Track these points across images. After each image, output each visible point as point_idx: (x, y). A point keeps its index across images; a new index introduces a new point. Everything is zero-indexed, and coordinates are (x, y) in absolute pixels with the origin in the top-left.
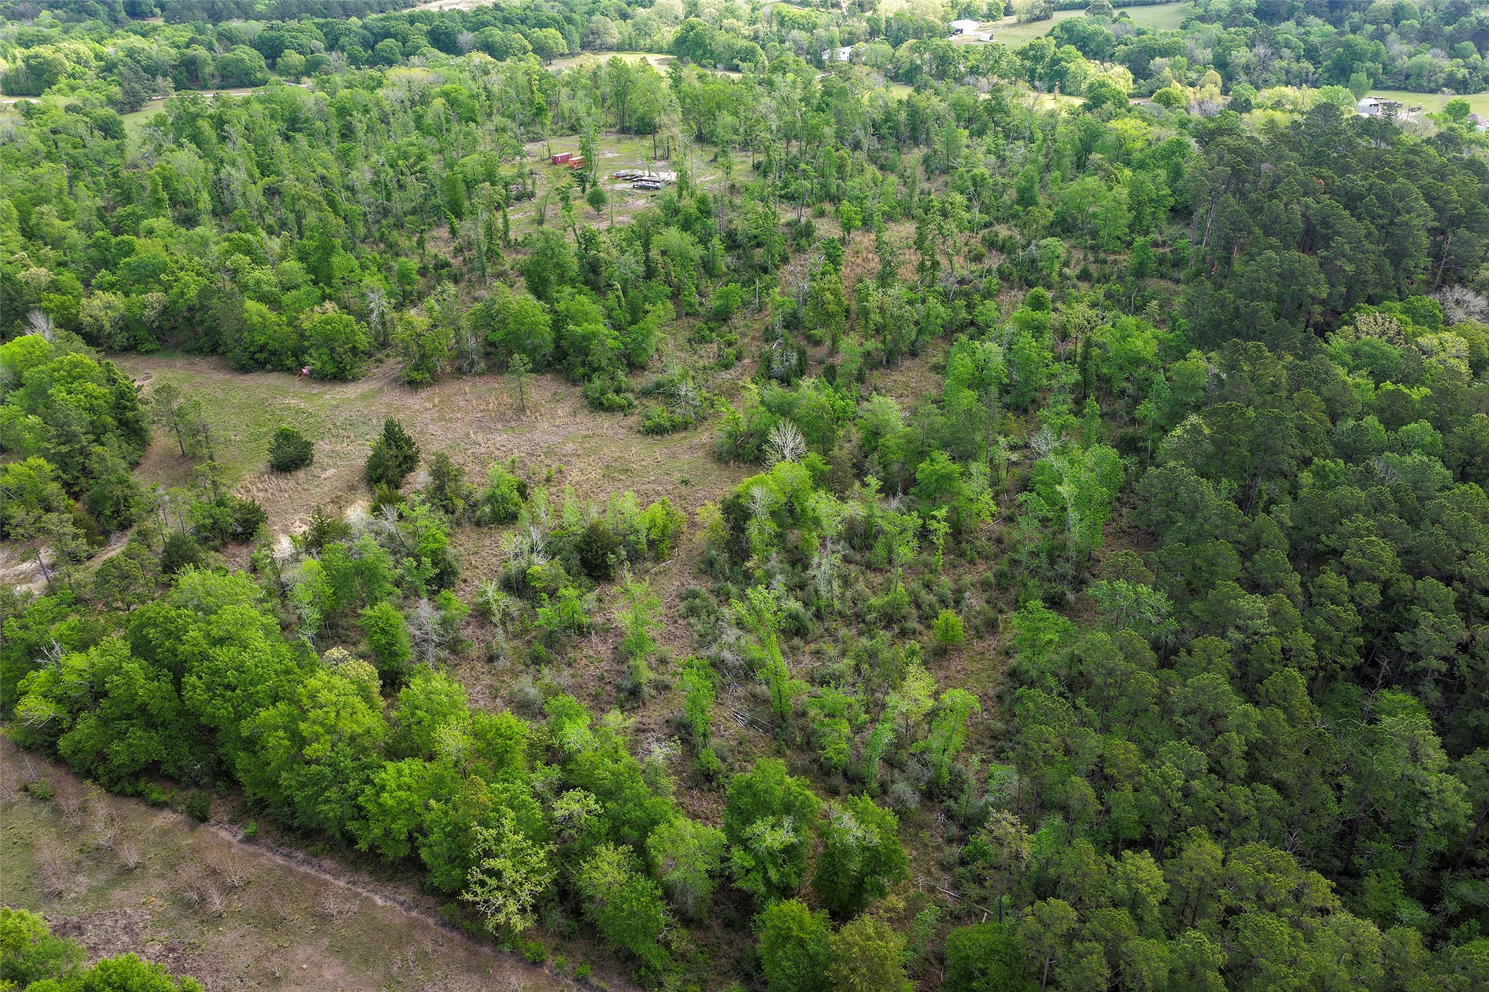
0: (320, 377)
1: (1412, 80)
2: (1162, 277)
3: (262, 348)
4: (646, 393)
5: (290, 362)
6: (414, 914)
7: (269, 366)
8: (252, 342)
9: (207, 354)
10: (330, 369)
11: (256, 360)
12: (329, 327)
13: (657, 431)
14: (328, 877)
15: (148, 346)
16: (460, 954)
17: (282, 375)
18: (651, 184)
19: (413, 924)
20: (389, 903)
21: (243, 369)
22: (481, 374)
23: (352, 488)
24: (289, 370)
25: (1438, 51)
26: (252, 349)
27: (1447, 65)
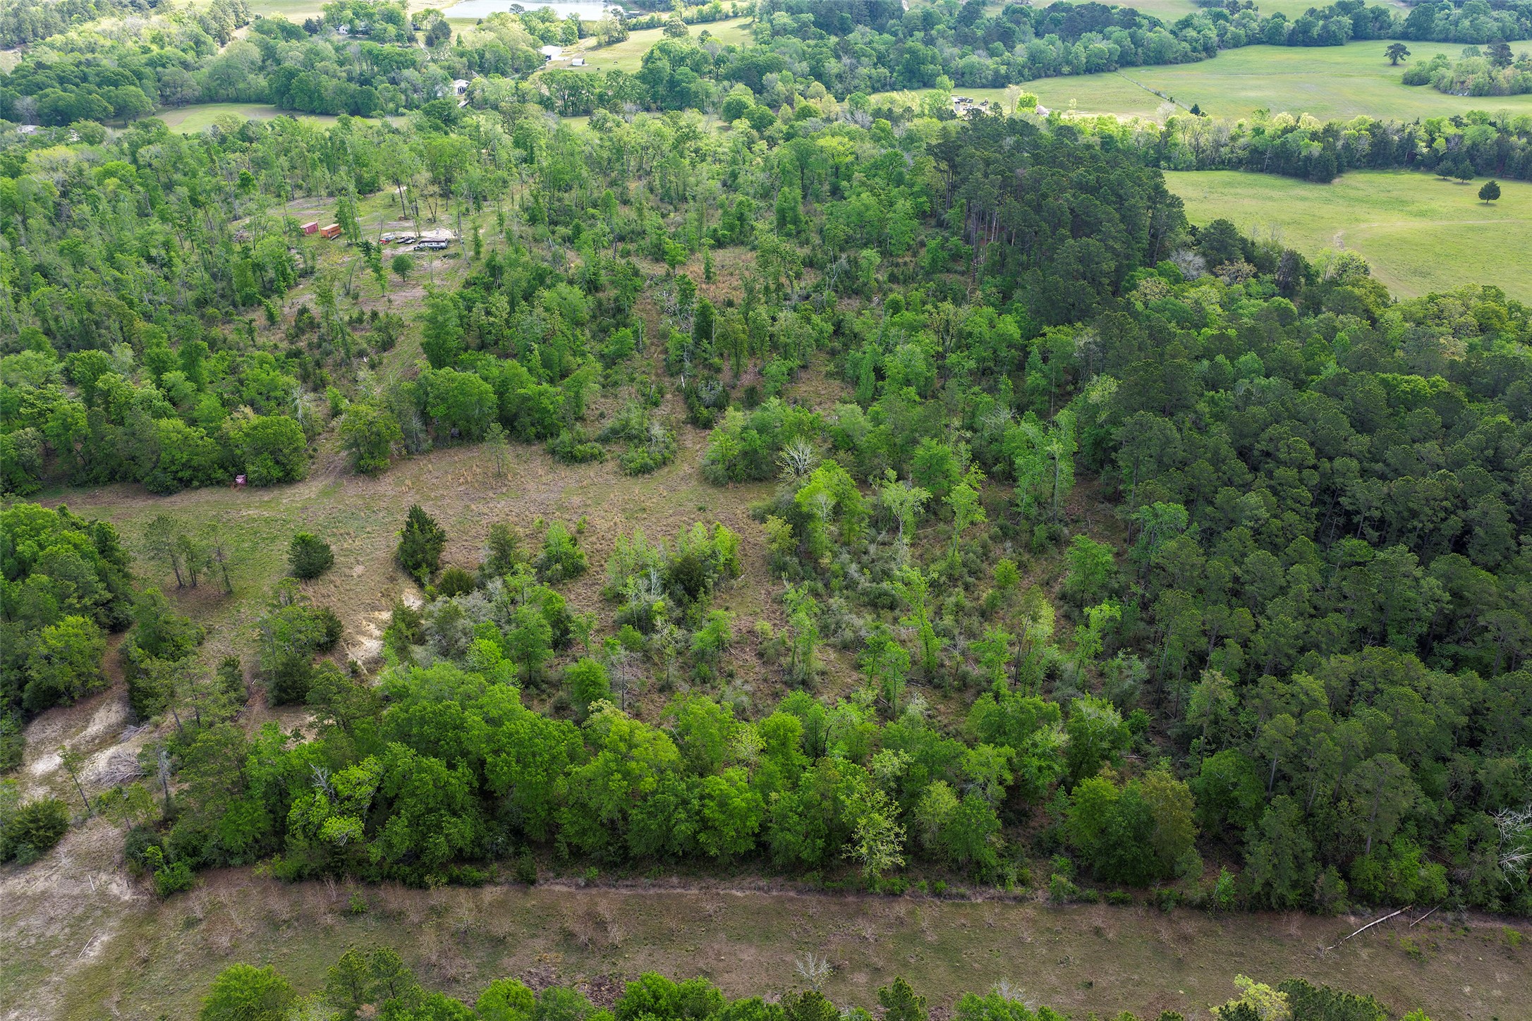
0: (265, 483)
1: (967, 77)
2: (948, 271)
3: (185, 466)
4: (604, 440)
5: (220, 474)
6: (774, 893)
7: (196, 483)
8: (173, 462)
9: (105, 484)
10: (277, 473)
11: (181, 480)
12: (269, 431)
13: (644, 470)
14: (679, 890)
15: (29, 488)
16: (834, 908)
17: (215, 490)
18: (434, 245)
19: (779, 900)
20: (748, 893)
21: (166, 491)
22: (428, 452)
23: (392, 579)
24: (219, 483)
25: (980, 52)
26: (173, 468)
27: (991, 63)
